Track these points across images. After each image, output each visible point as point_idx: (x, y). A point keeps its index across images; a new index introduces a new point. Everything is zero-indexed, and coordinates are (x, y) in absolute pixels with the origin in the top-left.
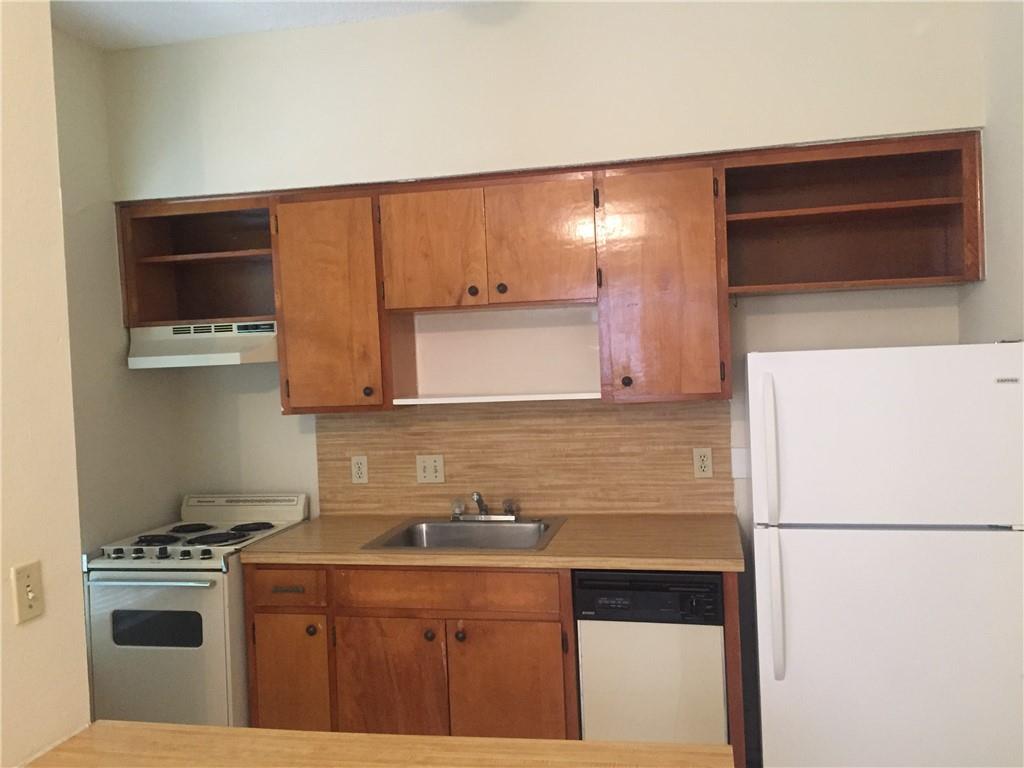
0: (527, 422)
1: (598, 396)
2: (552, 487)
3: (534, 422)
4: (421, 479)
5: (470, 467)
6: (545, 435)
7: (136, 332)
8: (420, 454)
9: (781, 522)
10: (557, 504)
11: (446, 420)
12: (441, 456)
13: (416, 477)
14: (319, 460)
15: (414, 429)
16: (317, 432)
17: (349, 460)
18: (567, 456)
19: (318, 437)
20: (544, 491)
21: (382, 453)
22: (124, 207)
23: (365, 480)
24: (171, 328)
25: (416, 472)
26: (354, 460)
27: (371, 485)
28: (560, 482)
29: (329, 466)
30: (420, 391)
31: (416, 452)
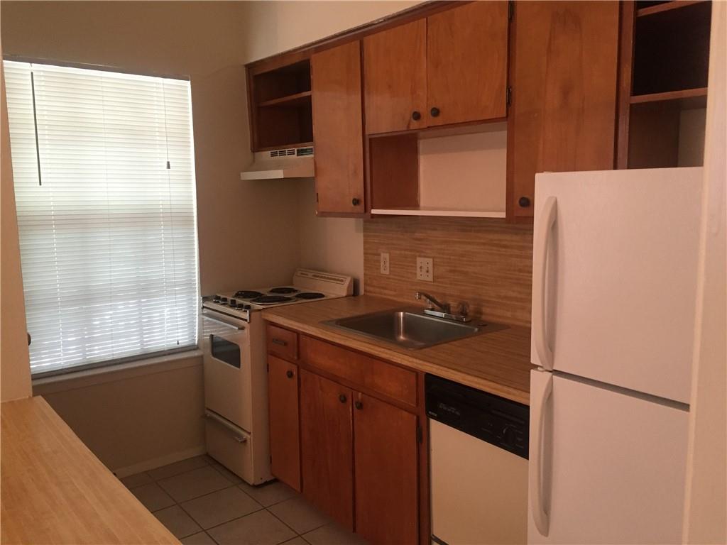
0: (491, 236)
1: (503, 215)
2: (506, 298)
3: (496, 237)
4: (419, 277)
5: (451, 271)
6: (504, 249)
7: (257, 154)
8: (420, 256)
9: (555, 368)
10: (509, 314)
11: (435, 230)
12: (431, 260)
13: (416, 274)
14: (365, 253)
15: (417, 235)
16: (364, 232)
17: (379, 255)
18: (520, 271)
19: (364, 236)
20: (500, 301)
21: (398, 252)
22: (250, 67)
23: (387, 272)
24: (269, 152)
25: (416, 270)
26: (382, 255)
27: (391, 276)
28: (514, 295)
29: (370, 259)
30: (422, 204)
31: (418, 254)
